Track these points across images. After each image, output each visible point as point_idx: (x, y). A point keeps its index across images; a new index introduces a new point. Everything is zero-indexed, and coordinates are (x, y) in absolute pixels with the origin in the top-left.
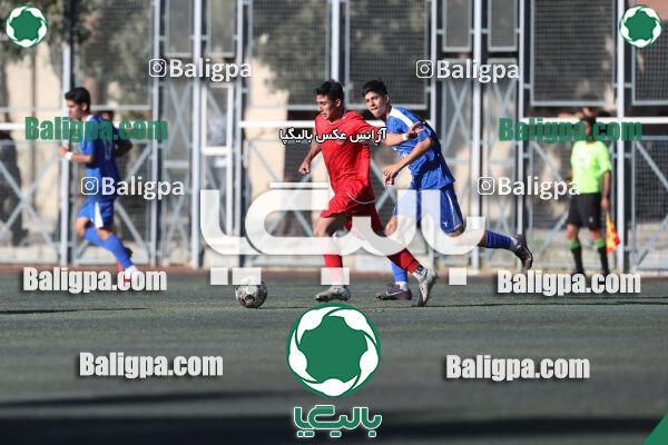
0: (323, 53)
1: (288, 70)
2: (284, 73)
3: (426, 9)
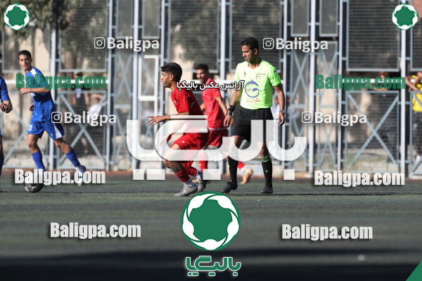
0: (215, 38)
1: (193, 48)
2: (190, 49)
3: (280, 9)
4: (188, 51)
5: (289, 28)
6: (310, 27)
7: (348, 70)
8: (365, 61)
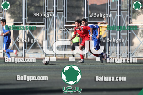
0: (21, 11)
1: (14, 15)
2: (13, 15)
3: (43, 1)
4: (12, 16)
5: (46, 7)
6: (54, 7)
7: (67, 22)
8: (72, 19)
